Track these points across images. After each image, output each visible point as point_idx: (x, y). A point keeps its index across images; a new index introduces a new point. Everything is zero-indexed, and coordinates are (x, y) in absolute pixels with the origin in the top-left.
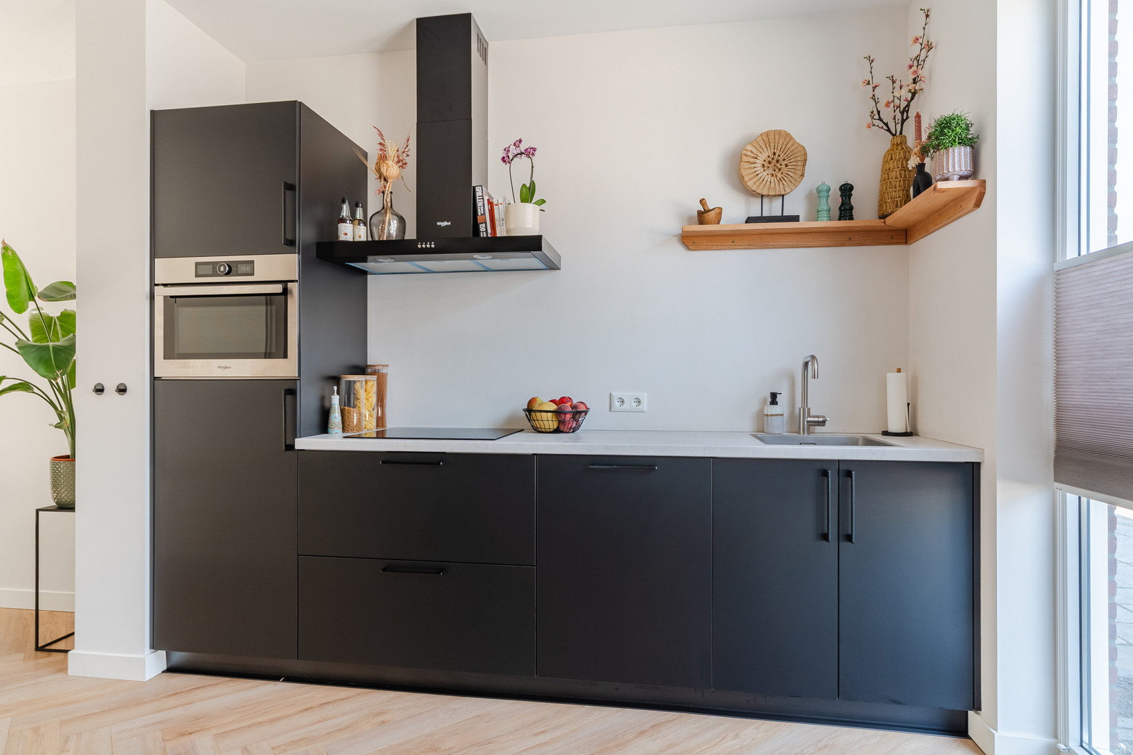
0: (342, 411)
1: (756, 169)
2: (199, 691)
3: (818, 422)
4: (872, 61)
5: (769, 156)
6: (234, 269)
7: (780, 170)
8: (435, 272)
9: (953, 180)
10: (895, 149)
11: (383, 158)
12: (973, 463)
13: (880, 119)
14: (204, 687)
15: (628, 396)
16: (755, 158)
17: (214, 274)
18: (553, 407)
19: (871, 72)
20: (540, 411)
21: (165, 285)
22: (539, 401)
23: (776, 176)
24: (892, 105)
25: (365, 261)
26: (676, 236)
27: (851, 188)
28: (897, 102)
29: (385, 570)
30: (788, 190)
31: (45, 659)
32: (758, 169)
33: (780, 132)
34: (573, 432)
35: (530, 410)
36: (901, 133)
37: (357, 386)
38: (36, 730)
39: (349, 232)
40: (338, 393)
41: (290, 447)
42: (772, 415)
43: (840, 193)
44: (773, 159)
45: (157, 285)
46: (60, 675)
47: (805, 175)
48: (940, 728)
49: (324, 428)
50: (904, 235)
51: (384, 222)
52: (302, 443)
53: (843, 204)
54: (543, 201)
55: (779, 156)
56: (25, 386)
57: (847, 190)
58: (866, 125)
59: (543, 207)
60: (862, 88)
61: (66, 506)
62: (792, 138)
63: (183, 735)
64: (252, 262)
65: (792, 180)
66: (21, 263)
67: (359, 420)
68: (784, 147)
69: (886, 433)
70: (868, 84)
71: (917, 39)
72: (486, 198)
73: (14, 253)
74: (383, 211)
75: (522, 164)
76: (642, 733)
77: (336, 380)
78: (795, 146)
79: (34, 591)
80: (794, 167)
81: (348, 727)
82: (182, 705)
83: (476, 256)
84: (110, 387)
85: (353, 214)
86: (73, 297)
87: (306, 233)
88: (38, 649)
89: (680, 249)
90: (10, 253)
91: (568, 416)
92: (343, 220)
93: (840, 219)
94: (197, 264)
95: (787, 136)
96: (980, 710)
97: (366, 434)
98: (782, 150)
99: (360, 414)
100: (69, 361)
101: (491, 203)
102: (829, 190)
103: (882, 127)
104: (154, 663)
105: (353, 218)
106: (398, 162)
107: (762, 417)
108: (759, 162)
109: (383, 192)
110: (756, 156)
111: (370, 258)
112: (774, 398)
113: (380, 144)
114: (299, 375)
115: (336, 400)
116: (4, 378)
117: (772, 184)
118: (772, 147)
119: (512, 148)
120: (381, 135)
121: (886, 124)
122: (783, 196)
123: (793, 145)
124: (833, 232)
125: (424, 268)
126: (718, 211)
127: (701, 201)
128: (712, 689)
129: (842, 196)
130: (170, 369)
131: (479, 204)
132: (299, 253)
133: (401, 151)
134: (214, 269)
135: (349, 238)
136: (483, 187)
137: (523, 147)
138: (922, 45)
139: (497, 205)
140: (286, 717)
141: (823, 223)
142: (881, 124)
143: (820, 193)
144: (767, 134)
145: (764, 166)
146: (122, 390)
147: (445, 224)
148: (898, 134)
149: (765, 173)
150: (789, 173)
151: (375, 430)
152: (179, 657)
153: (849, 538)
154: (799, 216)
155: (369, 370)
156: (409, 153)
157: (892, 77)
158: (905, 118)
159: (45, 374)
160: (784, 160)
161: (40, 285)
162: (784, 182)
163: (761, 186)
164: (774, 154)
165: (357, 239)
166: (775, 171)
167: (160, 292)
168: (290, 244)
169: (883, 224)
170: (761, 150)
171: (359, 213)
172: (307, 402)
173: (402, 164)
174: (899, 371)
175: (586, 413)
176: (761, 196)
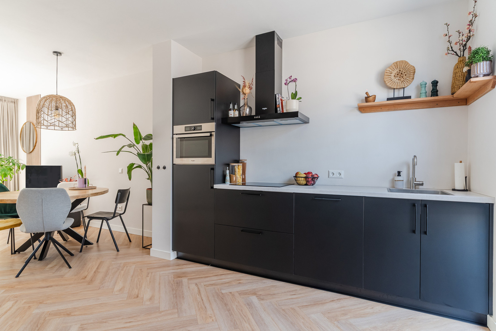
0: (230, 176)
1: (391, 78)
2: (185, 265)
3: (420, 184)
4: (448, 25)
5: (397, 72)
6: (196, 128)
7: (402, 77)
8: (263, 126)
9: (480, 77)
10: (459, 63)
11: (245, 86)
12: (489, 204)
13: (452, 50)
14: (187, 264)
15: (336, 172)
16: (391, 73)
17: (190, 130)
18: (305, 175)
19: (448, 30)
20: (299, 177)
21: (176, 134)
22: (299, 173)
23: (401, 80)
24: (458, 44)
25: (239, 123)
26: (356, 108)
27: (437, 82)
28: (461, 42)
29: (242, 231)
30: (406, 85)
31: (145, 251)
32: (392, 77)
33: (402, 61)
34: (312, 185)
35: (296, 177)
36: (463, 55)
37: (236, 167)
38: (141, 270)
39: (233, 114)
40: (229, 170)
41: (212, 187)
42: (398, 181)
43: (432, 85)
44: (399, 73)
45: (174, 134)
46: (148, 256)
47: (414, 78)
48: (473, 321)
49: (224, 182)
50: (465, 101)
51: (244, 109)
52: (216, 186)
53: (433, 89)
54: (301, 98)
55: (402, 71)
56: (140, 167)
57: (435, 83)
58: (445, 54)
59: (300, 100)
60: (443, 38)
61: (150, 204)
62: (408, 63)
63: (179, 277)
64: (201, 126)
65: (408, 81)
66: (138, 129)
67: (236, 179)
68: (404, 67)
69: (454, 190)
70: (446, 35)
71: (470, 13)
72: (280, 98)
73: (136, 126)
74: (244, 105)
75: (292, 85)
76: (333, 301)
77: (228, 165)
78: (410, 66)
79: (142, 230)
80: (409, 75)
81: (228, 283)
82: (180, 269)
83: (275, 120)
84: (161, 167)
85: (234, 107)
86: (152, 139)
87: (218, 115)
88: (143, 247)
89: (358, 113)
90: (135, 126)
91: (310, 179)
92: (230, 110)
93: (431, 96)
94: (185, 127)
95: (406, 63)
96: (492, 315)
97: (238, 184)
98: (403, 69)
99: (236, 177)
100: (150, 159)
101: (281, 100)
102: (426, 84)
103: (453, 54)
104: (173, 255)
105: (234, 109)
106: (249, 88)
107: (393, 181)
108: (393, 75)
109: (244, 99)
110: (391, 72)
111: (241, 122)
112: (399, 174)
113: (244, 81)
114: (215, 163)
115: (228, 172)
116: (135, 164)
117: (399, 84)
118: (399, 68)
119: (288, 79)
120: (244, 78)
121: (456, 52)
122: (404, 88)
123: (408, 66)
124: (428, 102)
125: (258, 125)
126: (374, 96)
127: (366, 93)
128: (363, 289)
129: (432, 86)
130: (178, 161)
131: (277, 101)
132: (215, 122)
133: (250, 84)
134: (190, 128)
135: (232, 116)
136: (279, 95)
137: (292, 78)
138: (473, 15)
139: (284, 100)
140: (210, 277)
141: (423, 98)
142: (453, 52)
143: (423, 85)
144: (396, 63)
145: (395, 76)
146: (164, 168)
147: (265, 109)
148: (462, 56)
149: (395, 79)
150: (407, 78)
151: (242, 183)
152: (181, 254)
153: (425, 233)
154: (411, 96)
155: (240, 162)
156: (253, 84)
157: (459, 31)
158: (465, 48)
159: (145, 163)
160: (404, 73)
161: (143, 136)
162: (404, 82)
163: (393, 85)
164: (400, 71)
165: (235, 116)
166: (400, 78)
167: (175, 136)
168: (213, 119)
169: (452, 97)
170: (394, 70)
171: (236, 107)
172: (218, 172)
173: (250, 88)
174: (461, 162)
175: (317, 178)
176: (394, 89)
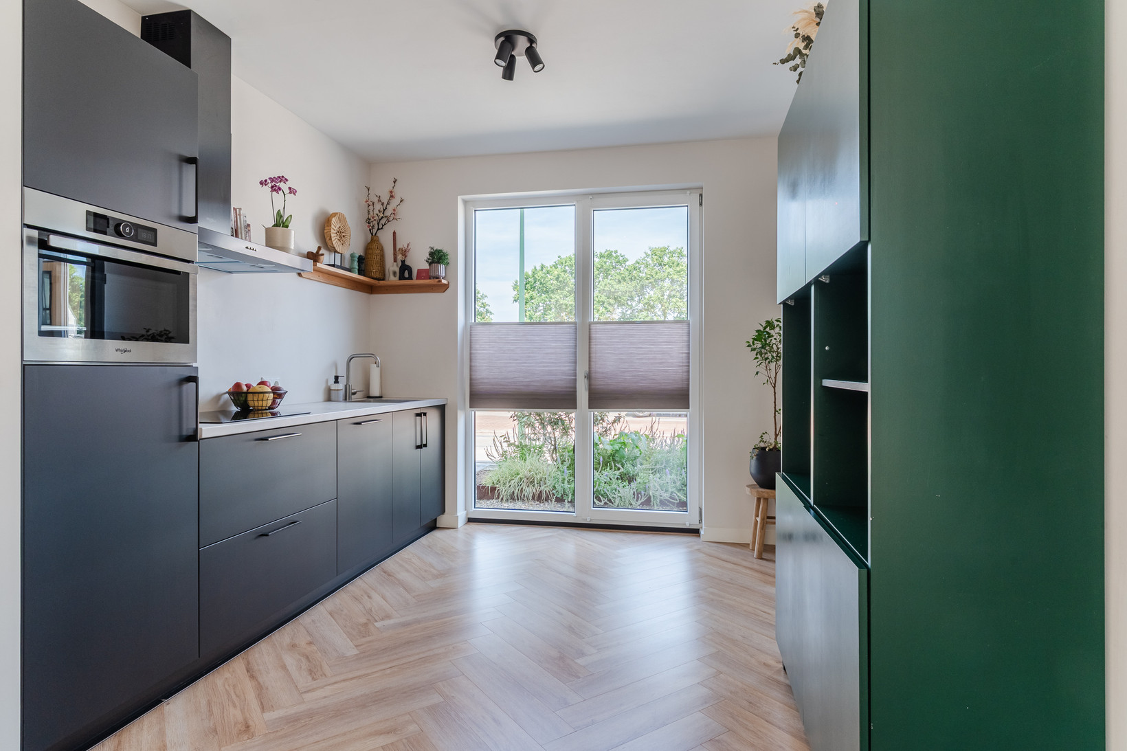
5: (339, 228)
7: (341, 238)
16: (335, 227)
23: (341, 241)
30: (345, 251)
36: (376, 235)
41: (191, 437)
42: (337, 390)
45: (29, 226)
55: (342, 229)
57: (361, 259)
62: (346, 221)
64: (154, 230)
65: (346, 246)
80: (347, 239)
94: (89, 213)
98: (343, 226)
108: (336, 230)
112: (336, 379)
122: (342, 254)
123: (347, 225)
132: (198, 235)
141: (359, 277)
144: (340, 214)
145: (336, 233)
148: (374, 234)
149: (336, 238)
150: (345, 242)
153: (425, 446)
160: (343, 232)
162: (343, 246)
168: (187, 221)
169: (376, 283)
170: (337, 223)
176: (336, 252)
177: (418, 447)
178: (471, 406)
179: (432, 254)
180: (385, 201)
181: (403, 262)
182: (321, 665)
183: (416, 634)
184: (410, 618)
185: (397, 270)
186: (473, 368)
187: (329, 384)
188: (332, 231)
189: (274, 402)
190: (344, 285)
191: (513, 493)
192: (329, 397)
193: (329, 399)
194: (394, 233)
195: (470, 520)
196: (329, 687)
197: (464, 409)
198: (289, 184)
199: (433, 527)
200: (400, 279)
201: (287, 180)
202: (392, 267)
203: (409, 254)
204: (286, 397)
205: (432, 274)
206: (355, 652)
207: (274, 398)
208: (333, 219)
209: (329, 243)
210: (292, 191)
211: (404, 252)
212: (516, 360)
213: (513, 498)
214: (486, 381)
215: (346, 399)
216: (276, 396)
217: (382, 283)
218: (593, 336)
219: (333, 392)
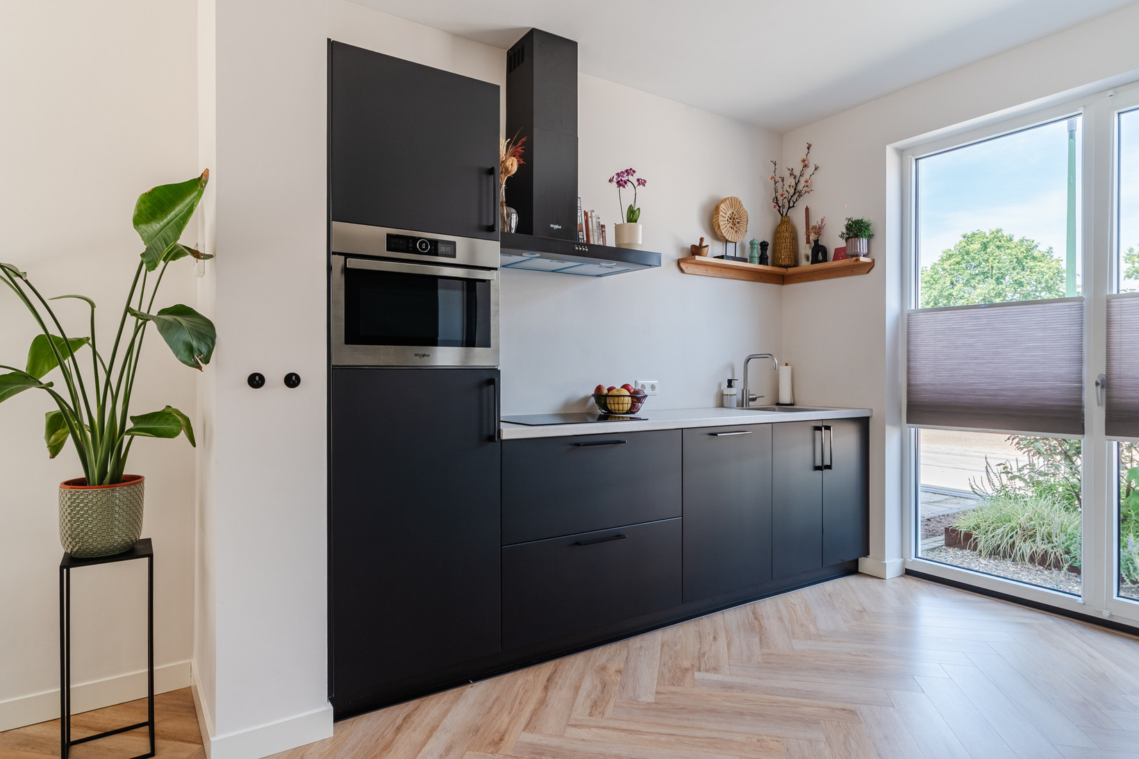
1: (725, 222)
3: (754, 398)
5: (730, 215)
6: (433, 248)
7: (735, 225)
12: (863, 417)
13: (777, 203)
15: (648, 383)
17: (409, 251)
19: (775, 172)
21: (347, 255)
23: (734, 229)
36: (786, 215)
42: (728, 395)
44: (732, 217)
45: (336, 253)
55: (735, 215)
58: (769, 205)
60: (770, 181)
62: (741, 204)
64: (454, 243)
65: (741, 233)
69: (779, 404)
70: (773, 179)
72: (584, 210)
80: (743, 225)
83: (605, 262)
84: (274, 377)
94: (389, 236)
95: (739, 202)
96: (869, 554)
98: (736, 211)
101: (587, 214)
103: (777, 209)
107: (722, 396)
108: (727, 217)
110: (726, 213)
112: (730, 383)
117: (733, 234)
118: (733, 208)
122: (735, 243)
123: (742, 210)
130: (356, 357)
131: (579, 214)
132: (500, 241)
134: (410, 244)
139: (591, 217)
143: (751, 244)
144: (731, 199)
145: (728, 220)
147: (557, 227)
148: (784, 215)
149: (729, 226)
150: (740, 229)
153: (829, 467)
158: (790, 206)
159: (186, 360)
160: (737, 218)
162: (738, 234)
163: (728, 235)
164: (733, 213)
166: (732, 225)
168: (493, 231)
170: (728, 209)
174: (787, 365)
176: (727, 241)
177: (817, 468)
178: (908, 422)
179: (849, 228)
180: (797, 173)
181: (816, 242)
182: (609, 701)
183: (729, 704)
184: (737, 680)
185: (809, 252)
186: (912, 371)
187: (722, 389)
188: (721, 218)
189: (633, 405)
190: (743, 278)
191: (999, 546)
192: (722, 403)
193: (722, 405)
194: (807, 209)
195: (909, 573)
196: (595, 730)
197: (899, 423)
198: (636, 176)
199: (852, 569)
200: (812, 263)
201: (634, 172)
202: (805, 250)
203: (823, 232)
204: (646, 401)
205: (849, 252)
206: (651, 699)
207: (632, 401)
208: (723, 205)
209: (719, 233)
210: (641, 182)
211: (819, 230)
212: (976, 359)
213: (995, 553)
214: (930, 387)
215: (743, 406)
216: (635, 400)
217: (791, 270)
218: (1116, 317)
219: (725, 397)
